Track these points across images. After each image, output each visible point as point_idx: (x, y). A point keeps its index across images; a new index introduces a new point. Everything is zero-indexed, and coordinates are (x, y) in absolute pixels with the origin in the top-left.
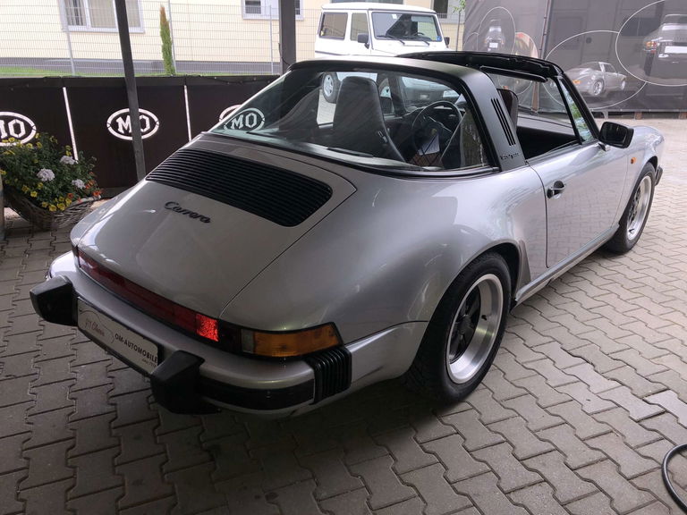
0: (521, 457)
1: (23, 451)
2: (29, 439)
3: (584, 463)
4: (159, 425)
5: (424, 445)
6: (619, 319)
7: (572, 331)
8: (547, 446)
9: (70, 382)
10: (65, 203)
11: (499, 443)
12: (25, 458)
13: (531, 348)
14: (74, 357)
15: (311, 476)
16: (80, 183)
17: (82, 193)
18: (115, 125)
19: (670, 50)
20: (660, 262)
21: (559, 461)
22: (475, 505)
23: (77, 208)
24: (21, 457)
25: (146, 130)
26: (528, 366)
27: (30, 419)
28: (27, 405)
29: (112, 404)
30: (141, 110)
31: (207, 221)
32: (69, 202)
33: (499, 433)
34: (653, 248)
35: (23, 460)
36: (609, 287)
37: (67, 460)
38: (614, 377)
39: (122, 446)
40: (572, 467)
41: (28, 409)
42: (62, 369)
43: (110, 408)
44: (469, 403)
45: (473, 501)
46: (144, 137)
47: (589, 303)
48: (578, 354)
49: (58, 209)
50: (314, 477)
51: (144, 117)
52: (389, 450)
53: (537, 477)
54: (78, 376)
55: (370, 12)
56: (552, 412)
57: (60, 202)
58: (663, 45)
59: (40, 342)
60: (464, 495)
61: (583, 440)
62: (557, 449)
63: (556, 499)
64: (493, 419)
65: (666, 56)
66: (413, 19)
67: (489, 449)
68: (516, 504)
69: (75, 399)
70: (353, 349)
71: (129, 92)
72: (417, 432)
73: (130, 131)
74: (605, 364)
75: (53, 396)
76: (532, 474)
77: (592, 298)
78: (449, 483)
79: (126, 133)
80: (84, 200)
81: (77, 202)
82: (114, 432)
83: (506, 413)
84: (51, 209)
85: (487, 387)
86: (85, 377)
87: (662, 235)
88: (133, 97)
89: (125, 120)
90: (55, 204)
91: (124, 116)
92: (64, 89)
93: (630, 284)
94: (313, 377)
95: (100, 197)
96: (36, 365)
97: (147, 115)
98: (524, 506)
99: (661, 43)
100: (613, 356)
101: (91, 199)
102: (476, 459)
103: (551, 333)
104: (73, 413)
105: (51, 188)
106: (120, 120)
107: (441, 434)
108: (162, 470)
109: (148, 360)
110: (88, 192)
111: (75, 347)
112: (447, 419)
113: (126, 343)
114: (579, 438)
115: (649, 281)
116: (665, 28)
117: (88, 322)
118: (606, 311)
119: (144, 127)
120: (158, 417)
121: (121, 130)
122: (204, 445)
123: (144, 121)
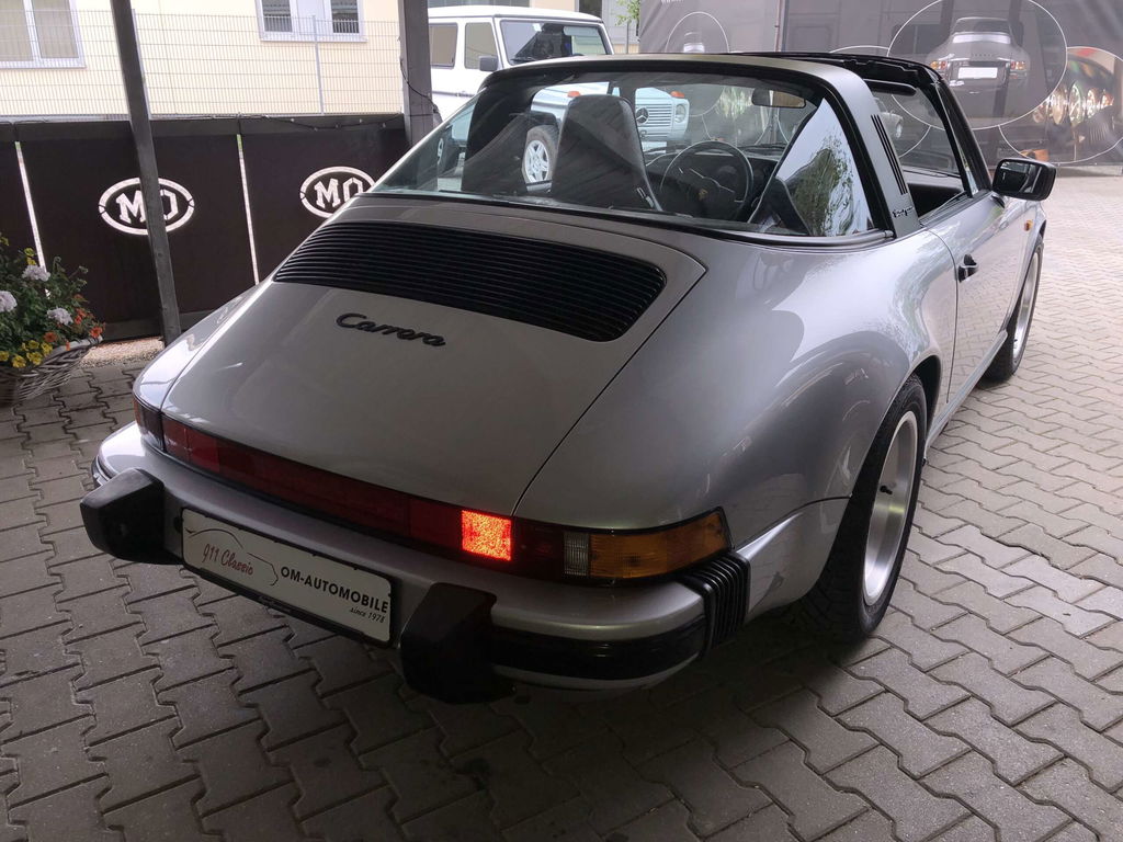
0: (1010, 720)
1: (103, 813)
2: (107, 790)
3: (1112, 718)
4: (354, 734)
5: (841, 717)
6: (1048, 481)
7: (987, 505)
8: (1042, 699)
9: (151, 674)
10: (40, 350)
11: (963, 701)
12: (112, 827)
13: (935, 538)
14: (141, 627)
15: (670, 795)
16: (62, 315)
17: (70, 333)
18: (114, 209)
19: (966, 73)
20: (1065, 390)
21: (1073, 721)
22: (974, 813)
23: (62, 360)
24: (102, 824)
25: (170, 216)
26: (946, 567)
27: (94, 751)
28: (81, 724)
29: (249, 706)
30: (162, 181)
31: (439, 342)
32: (47, 349)
33: (955, 684)
34: (1044, 368)
35: (111, 832)
36: (1008, 432)
37: (199, 820)
38: (1088, 574)
39: (298, 781)
40: (1099, 727)
41: (84, 733)
42: (125, 649)
43: (250, 714)
44: (881, 638)
45: (968, 806)
46: (169, 229)
47: (992, 461)
48: (1015, 542)
49: (29, 363)
50: (677, 797)
51: (167, 193)
52: (786, 733)
53: (1052, 753)
54: (161, 660)
55: (498, 20)
56: (1022, 640)
57: (32, 351)
58: (955, 66)
59: (64, 606)
60: (948, 796)
61: (1092, 681)
62: (1060, 701)
63: (1098, 784)
64: (934, 661)
65: (961, 83)
66: (567, 32)
67: (951, 713)
68: (1040, 803)
69: (173, 703)
70: (748, 552)
71: (140, 148)
72: (819, 696)
73: (143, 219)
74: (1063, 554)
75: (126, 702)
76: (1042, 747)
77: (992, 451)
78: (914, 778)
79: (136, 223)
80: (74, 345)
81: (64, 349)
82: (272, 756)
83: (950, 650)
84: (16, 364)
85: (898, 610)
86: (177, 661)
87: (1047, 349)
88: (147, 157)
89: (131, 199)
90: (23, 354)
91: (130, 192)
92: (17, 144)
93: (1038, 427)
94: (700, 610)
95: (101, 339)
96: (71, 648)
97: (171, 188)
98: (1055, 805)
99: (952, 63)
100: (1072, 539)
101: (85, 343)
102: (939, 733)
103: (955, 511)
104: (177, 729)
105: (11, 327)
106: (123, 200)
107: (861, 697)
108: (391, 817)
109: (366, 609)
110: (80, 329)
111: (137, 607)
112: (862, 669)
113: (308, 581)
114: (1085, 678)
115: (1063, 419)
116: (959, 39)
117: (210, 550)
118: (1021, 469)
119: (168, 210)
120: (348, 721)
121: (124, 216)
122: (452, 761)
123: (166, 200)
